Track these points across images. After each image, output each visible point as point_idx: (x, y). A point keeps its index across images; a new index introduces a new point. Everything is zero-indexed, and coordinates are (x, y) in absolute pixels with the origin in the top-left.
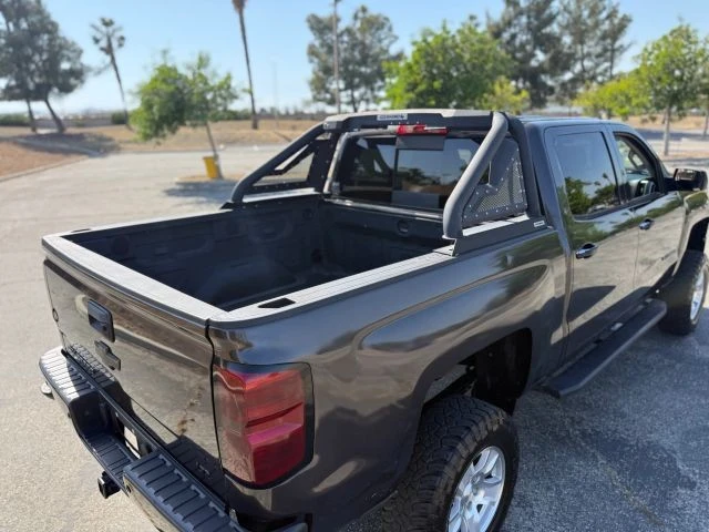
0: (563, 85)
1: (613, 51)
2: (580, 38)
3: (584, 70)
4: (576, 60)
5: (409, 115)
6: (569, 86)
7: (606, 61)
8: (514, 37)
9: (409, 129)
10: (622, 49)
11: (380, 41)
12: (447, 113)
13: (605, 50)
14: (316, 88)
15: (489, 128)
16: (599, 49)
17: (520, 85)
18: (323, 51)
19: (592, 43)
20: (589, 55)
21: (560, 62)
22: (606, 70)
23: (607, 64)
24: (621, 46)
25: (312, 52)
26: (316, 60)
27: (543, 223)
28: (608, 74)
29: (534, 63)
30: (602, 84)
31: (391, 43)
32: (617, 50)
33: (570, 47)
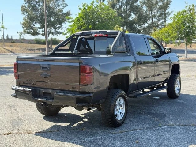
0: (144, 29)
1: (165, 14)
2: (150, 8)
3: (153, 22)
4: (149, 18)
5: (99, 31)
6: (147, 29)
7: (162, 19)
8: (121, 7)
9: (98, 35)
10: (169, 14)
11: (58, 6)
12: (108, 31)
13: (161, 14)
14: (26, 27)
15: (117, 34)
16: (159, 14)
17: (125, 29)
18: (29, 9)
19: (155, 11)
20: (154, 16)
21: (142, 19)
22: (162, 23)
24: (168, 12)
25: (24, 10)
26: (26, 13)
27: (130, 54)
28: (164, 24)
29: (130, 19)
30: (161, 29)
31: (64, 7)
32: (167, 14)
33: (146, 12)
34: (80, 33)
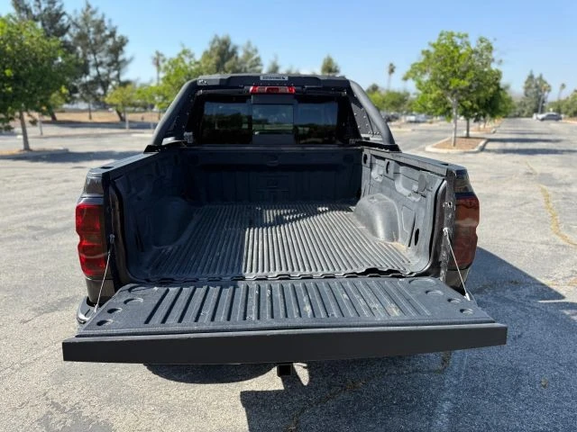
0: (85, 86)
1: (118, 63)
2: (92, 49)
3: (99, 75)
6: (90, 87)
7: (114, 70)
10: (126, 62)
13: (113, 61)
16: (108, 60)
19: (102, 54)
23: (116, 73)
24: (124, 60)
32: (121, 62)
34: (221, 80)
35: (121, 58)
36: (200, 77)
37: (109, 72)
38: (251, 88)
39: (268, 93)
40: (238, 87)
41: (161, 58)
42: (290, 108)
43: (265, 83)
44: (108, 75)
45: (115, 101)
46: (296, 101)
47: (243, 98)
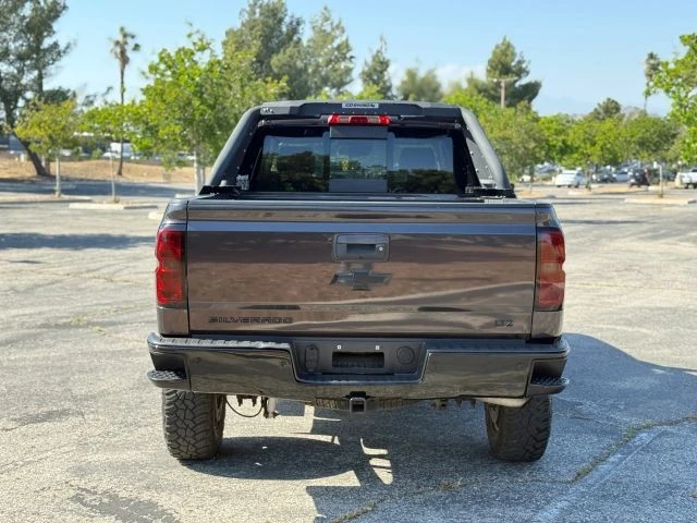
23: (34, 74)
34: (292, 108)
35: (47, 42)
36: (264, 104)
37: (21, 71)
38: (330, 118)
39: (352, 124)
40: (312, 117)
41: (131, 43)
42: (383, 144)
43: (348, 112)
44: (16, 78)
45: (35, 133)
46: (392, 134)
47: (318, 131)
